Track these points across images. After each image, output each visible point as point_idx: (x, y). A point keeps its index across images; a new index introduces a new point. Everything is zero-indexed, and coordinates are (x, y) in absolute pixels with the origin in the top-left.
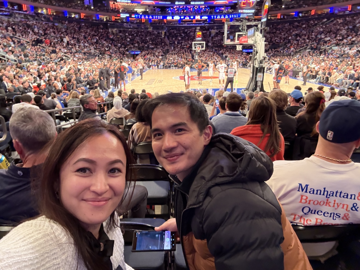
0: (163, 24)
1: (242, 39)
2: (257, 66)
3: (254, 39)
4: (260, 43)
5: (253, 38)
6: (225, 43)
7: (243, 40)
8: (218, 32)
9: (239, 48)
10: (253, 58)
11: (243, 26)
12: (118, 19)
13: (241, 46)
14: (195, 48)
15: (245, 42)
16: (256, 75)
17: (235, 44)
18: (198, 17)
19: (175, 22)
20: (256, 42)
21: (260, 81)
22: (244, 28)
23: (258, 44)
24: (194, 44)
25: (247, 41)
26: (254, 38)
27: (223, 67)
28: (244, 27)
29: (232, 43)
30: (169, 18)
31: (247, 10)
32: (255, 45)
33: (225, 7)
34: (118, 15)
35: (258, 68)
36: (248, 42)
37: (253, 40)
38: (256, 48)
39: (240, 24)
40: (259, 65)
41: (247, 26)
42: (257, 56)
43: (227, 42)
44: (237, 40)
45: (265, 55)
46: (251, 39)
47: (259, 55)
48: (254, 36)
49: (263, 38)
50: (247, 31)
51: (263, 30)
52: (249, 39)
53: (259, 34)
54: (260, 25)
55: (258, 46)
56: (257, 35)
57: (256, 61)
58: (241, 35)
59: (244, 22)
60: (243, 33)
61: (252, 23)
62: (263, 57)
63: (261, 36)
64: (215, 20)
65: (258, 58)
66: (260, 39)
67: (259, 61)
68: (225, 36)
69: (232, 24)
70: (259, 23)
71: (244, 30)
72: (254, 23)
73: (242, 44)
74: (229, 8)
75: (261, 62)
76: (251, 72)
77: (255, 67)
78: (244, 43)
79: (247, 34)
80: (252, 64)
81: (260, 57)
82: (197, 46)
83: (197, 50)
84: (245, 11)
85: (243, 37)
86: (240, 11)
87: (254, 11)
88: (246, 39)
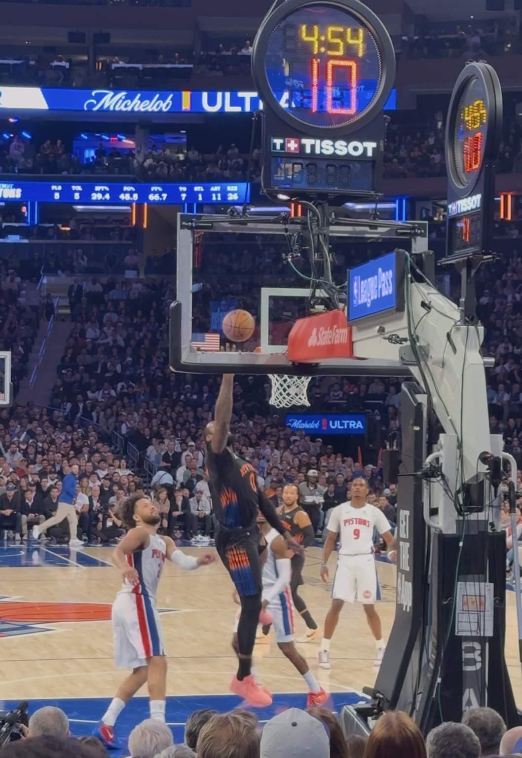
1: (307, 334)
2: (444, 522)
3: (404, 334)
4: (454, 361)
5: (399, 327)
6: (186, 357)
7: (312, 342)
9: (285, 394)
10: (407, 465)
11: (303, 241)
13: (306, 381)
15: (331, 350)
16: (447, 591)
17: (261, 361)
20: (417, 352)
21: (482, 640)
22: (315, 257)
23: (437, 370)
25: (351, 343)
26: (404, 322)
27: (363, 522)
28: (319, 249)
29: (233, 358)
31: (326, 143)
32: (414, 370)
33: (139, 132)
35: (455, 539)
36: (359, 351)
37: (394, 339)
38: (422, 398)
39: (286, 230)
40: (463, 516)
41: (340, 246)
42: (441, 452)
43: (199, 349)
44: (273, 342)
45: (495, 445)
46: (382, 330)
47: (455, 444)
48: (398, 314)
49: (472, 328)
50: (340, 275)
51: (464, 272)
52: (360, 330)
53: (440, 296)
54: (426, 240)
55: (437, 378)
56: (423, 304)
57: (437, 486)
58: (302, 307)
59: (314, 214)
60: (314, 293)
61: (367, 229)
62: (484, 458)
63: (453, 311)
64: (75, 211)
65: (448, 467)
66: (449, 336)
67: (455, 485)
68: (179, 306)
69: (227, 225)
70: (413, 228)
71: (321, 272)
72: (380, 230)
73: (310, 364)
74: (168, 138)
75: (474, 495)
76: (403, 572)
77: (433, 530)
78: (325, 362)
79: (344, 296)
80: (407, 513)
81: (461, 456)
84: (313, 147)
85: (314, 318)
86: (278, 142)
87: (374, 145)
88: (340, 335)
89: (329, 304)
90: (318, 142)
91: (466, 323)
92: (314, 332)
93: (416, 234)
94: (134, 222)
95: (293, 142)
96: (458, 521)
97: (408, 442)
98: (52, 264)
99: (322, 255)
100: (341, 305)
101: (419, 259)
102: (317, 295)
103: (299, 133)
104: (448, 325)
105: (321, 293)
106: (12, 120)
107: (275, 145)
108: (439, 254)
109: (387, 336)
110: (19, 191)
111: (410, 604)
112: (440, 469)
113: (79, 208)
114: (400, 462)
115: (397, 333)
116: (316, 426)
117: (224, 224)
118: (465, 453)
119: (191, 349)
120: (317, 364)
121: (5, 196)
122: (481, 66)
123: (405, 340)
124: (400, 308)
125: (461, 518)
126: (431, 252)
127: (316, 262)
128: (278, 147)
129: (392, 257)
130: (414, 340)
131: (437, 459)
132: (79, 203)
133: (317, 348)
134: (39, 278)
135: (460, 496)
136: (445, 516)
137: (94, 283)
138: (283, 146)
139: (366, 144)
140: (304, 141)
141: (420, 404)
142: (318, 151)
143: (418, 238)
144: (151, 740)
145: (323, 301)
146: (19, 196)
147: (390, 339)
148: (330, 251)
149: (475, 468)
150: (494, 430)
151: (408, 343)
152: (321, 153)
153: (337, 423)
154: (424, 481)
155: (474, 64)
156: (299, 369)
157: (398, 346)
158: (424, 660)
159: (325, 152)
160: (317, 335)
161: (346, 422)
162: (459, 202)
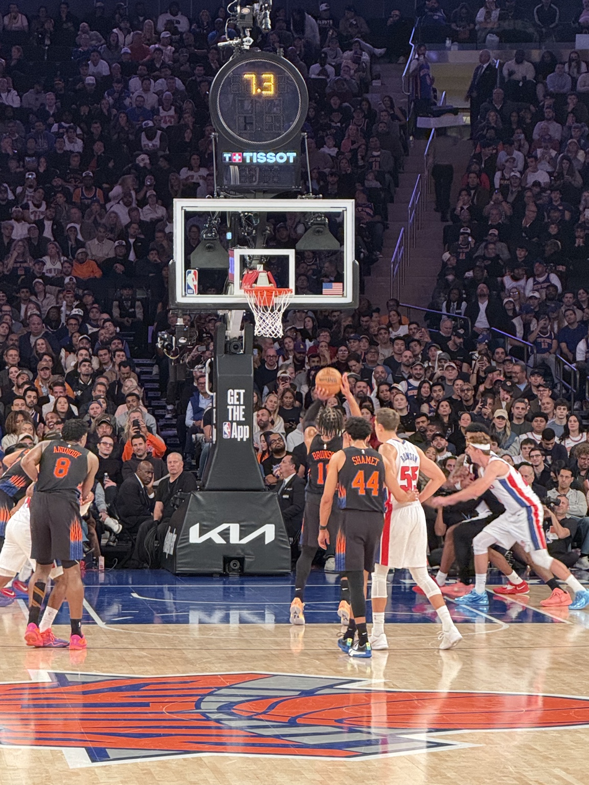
14: (214, 280)
24: (193, 219)
82: (238, 252)
83: (235, 318)
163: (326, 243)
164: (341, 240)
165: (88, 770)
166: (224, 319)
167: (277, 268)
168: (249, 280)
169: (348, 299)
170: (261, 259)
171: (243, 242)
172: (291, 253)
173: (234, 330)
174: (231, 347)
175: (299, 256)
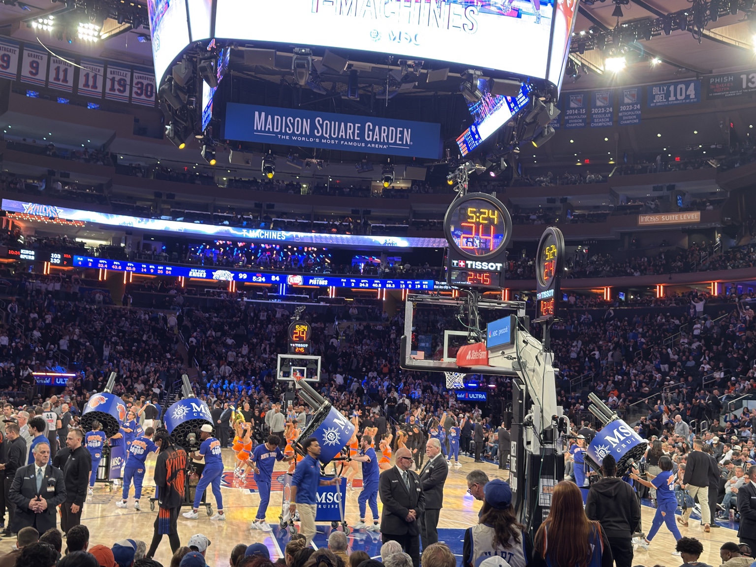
0: (173, 292)
1: (466, 353)
2: (534, 448)
3: (514, 355)
4: (540, 369)
5: (512, 352)
6: (408, 362)
7: (468, 357)
8: (362, 328)
9: (455, 381)
10: (515, 420)
11: (466, 309)
12: (9, 265)
13: (463, 375)
14: (286, 374)
15: (477, 362)
16: (535, 483)
17: (444, 366)
18: (296, 280)
19: (215, 288)
20: (521, 364)
22: (471, 317)
23: (531, 373)
24: (282, 359)
25: (488, 359)
26: (514, 350)
28: (473, 313)
29: (430, 363)
30: (197, 274)
31: (478, 263)
32: (519, 373)
33: (383, 256)
34: (11, 252)
35: (539, 457)
36: (491, 363)
37: (509, 358)
38: (523, 387)
39: (458, 304)
40: (543, 446)
41: (482, 311)
42: (533, 414)
43: (414, 358)
44: (450, 356)
45: (559, 411)
46: (503, 353)
47: (540, 410)
48: (512, 346)
49: (548, 354)
50: (483, 326)
51: (544, 327)
52: (492, 352)
53: (532, 337)
54: (524, 311)
55: (531, 378)
56: (524, 341)
57: (530, 430)
58: (463, 341)
59: (471, 296)
60: (470, 334)
61: (496, 304)
62: (554, 418)
63: (539, 346)
64: (352, 291)
65: (536, 422)
66: (536, 357)
67: (539, 431)
68: (405, 337)
69: (429, 300)
70: (519, 305)
71: (474, 324)
72: (502, 305)
73: (467, 368)
74: (396, 258)
75: (549, 435)
76: (513, 472)
77: (528, 452)
78: (474, 367)
79: (485, 336)
80: (515, 443)
81: (542, 416)
82: (293, 368)
83: (291, 383)
84: (472, 265)
85: (469, 346)
86: (455, 262)
87: (501, 265)
88: (483, 355)
89: (477, 340)
90: (474, 262)
91: (545, 351)
92: (470, 353)
93: (520, 308)
94: (379, 297)
95: (462, 262)
96: (540, 448)
97: (516, 408)
98: (341, 316)
99: (474, 316)
100: (483, 340)
101: (521, 319)
102: (471, 335)
103: (465, 258)
104: (535, 352)
105: (473, 334)
106: (324, 249)
107: (454, 263)
108: (532, 318)
109: (506, 356)
110: (326, 281)
111: (516, 489)
112: (532, 422)
113: (353, 290)
114: (513, 418)
115: (511, 355)
116: (463, 396)
117: (428, 299)
118: (544, 415)
119: (410, 358)
120: (470, 368)
121: (320, 284)
122: (553, 229)
123: (515, 358)
124: (512, 343)
125: (542, 447)
126: (528, 316)
127: (471, 319)
128: (455, 264)
129: (508, 318)
130: (519, 358)
131: (530, 417)
132: (353, 288)
133: (471, 360)
134: (334, 322)
135: (542, 436)
136: (534, 445)
137: (360, 325)
138: (457, 264)
139: (497, 264)
140: (467, 262)
141: (522, 390)
142: (474, 267)
143: (521, 310)
144: (391, 549)
145: (474, 338)
146: (326, 284)
147: (507, 358)
148: (478, 314)
149: (549, 423)
150: (559, 404)
151: (516, 360)
152: (475, 268)
153: (473, 395)
154: (524, 428)
155: (551, 228)
156: (461, 370)
157: (511, 361)
158: (523, 517)
159: (477, 267)
160: (471, 354)
161: (477, 395)
162: (542, 293)
163: (314, 366)
164: (317, 365)
165: (250, 495)
166: (288, 383)
167: (302, 372)
168: (295, 374)
169: (318, 380)
170: (298, 369)
171: (293, 365)
172: (305, 368)
173: (290, 386)
174: (289, 390)
175: (307, 369)
